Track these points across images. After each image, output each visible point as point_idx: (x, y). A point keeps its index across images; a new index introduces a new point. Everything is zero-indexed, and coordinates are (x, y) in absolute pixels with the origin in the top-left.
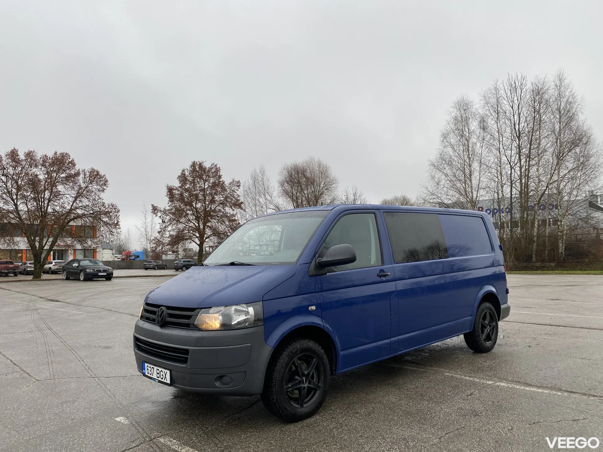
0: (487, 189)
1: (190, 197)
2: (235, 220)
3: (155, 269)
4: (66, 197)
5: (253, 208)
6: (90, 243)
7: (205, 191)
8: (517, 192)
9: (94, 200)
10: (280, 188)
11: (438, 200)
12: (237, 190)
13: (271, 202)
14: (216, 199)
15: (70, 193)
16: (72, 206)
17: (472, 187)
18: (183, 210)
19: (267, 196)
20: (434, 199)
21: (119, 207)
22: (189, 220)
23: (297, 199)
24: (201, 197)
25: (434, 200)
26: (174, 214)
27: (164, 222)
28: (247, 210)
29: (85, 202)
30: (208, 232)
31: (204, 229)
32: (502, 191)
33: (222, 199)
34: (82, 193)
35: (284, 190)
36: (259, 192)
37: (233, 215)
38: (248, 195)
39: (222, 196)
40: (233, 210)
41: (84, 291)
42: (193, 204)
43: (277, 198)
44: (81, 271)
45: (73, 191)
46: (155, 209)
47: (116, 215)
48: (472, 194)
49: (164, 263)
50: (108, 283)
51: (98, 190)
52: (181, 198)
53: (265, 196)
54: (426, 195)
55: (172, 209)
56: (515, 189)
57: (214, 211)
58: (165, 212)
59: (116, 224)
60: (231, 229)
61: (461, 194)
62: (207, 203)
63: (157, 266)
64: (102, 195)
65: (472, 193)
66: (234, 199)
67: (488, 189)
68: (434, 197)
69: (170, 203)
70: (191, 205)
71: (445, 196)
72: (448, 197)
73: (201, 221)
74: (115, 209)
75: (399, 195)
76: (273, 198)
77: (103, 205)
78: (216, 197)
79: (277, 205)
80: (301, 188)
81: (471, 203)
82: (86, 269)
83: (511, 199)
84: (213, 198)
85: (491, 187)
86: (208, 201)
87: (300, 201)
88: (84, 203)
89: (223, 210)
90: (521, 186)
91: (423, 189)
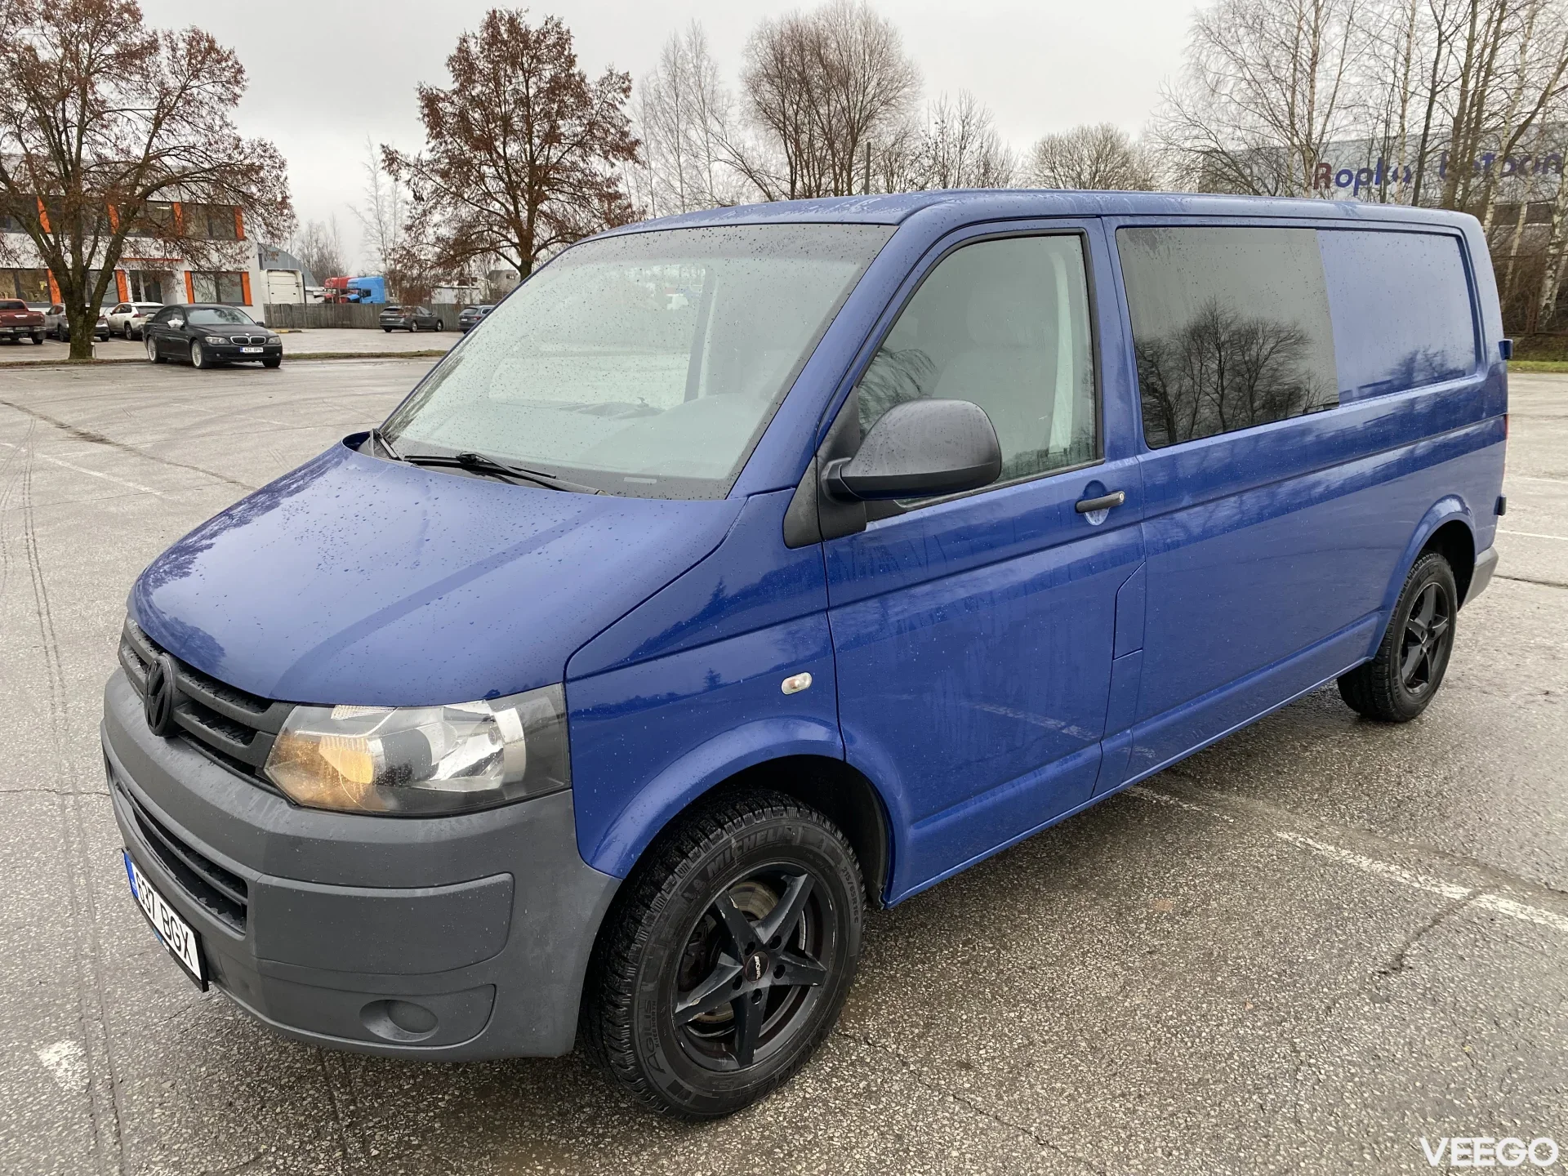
0: (1355, 110)
1: (488, 122)
2: (617, 196)
3: (412, 331)
4: (125, 120)
5: (672, 159)
6: (215, 257)
7: (529, 107)
8: (1449, 121)
9: (210, 128)
10: (750, 98)
11: (1208, 142)
12: (622, 102)
13: (721, 141)
14: (562, 130)
15: (137, 105)
16: (149, 145)
17: (1311, 102)
18: (468, 162)
19: (710, 121)
20: (1197, 137)
21: (283, 153)
22: (488, 194)
23: (796, 133)
24: (517, 123)
25: (1197, 142)
26: (444, 174)
27: (418, 198)
28: (653, 165)
29: (186, 134)
30: (543, 231)
31: (531, 221)
32: (1402, 117)
33: (579, 129)
34: (173, 108)
35: (759, 103)
36: (688, 110)
37: (611, 182)
38: (655, 117)
39: (577, 122)
40: (613, 165)
41: (186, 407)
42: (497, 144)
43: (740, 127)
44: (193, 340)
45: (146, 102)
46: (391, 160)
47: (278, 177)
48: (1311, 125)
49: (436, 315)
50: (269, 376)
51: (220, 98)
52: (464, 126)
53: (704, 122)
54: (1173, 124)
55: (438, 161)
56: (1441, 110)
57: (557, 167)
58: (419, 167)
59: (281, 203)
60: (608, 221)
61: (1277, 124)
62: (537, 141)
63: (415, 321)
64: (232, 114)
65: (1310, 120)
66: (612, 130)
67: (1361, 110)
68: (1195, 132)
69: (433, 143)
70: (490, 148)
71: (1230, 130)
72: (1238, 133)
73: (523, 196)
74: (271, 157)
75: (1093, 122)
76: (727, 128)
77: (237, 147)
78: (560, 122)
79: (740, 151)
80: (812, 101)
81: (1303, 153)
82: (206, 335)
83: (1424, 141)
84: (554, 127)
85: (1370, 103)
86: (538, 137)
87: (805, 137)
88: (182, 139)
89: (582, 164)
90: (1463, 100)
91: (1166, 106)
